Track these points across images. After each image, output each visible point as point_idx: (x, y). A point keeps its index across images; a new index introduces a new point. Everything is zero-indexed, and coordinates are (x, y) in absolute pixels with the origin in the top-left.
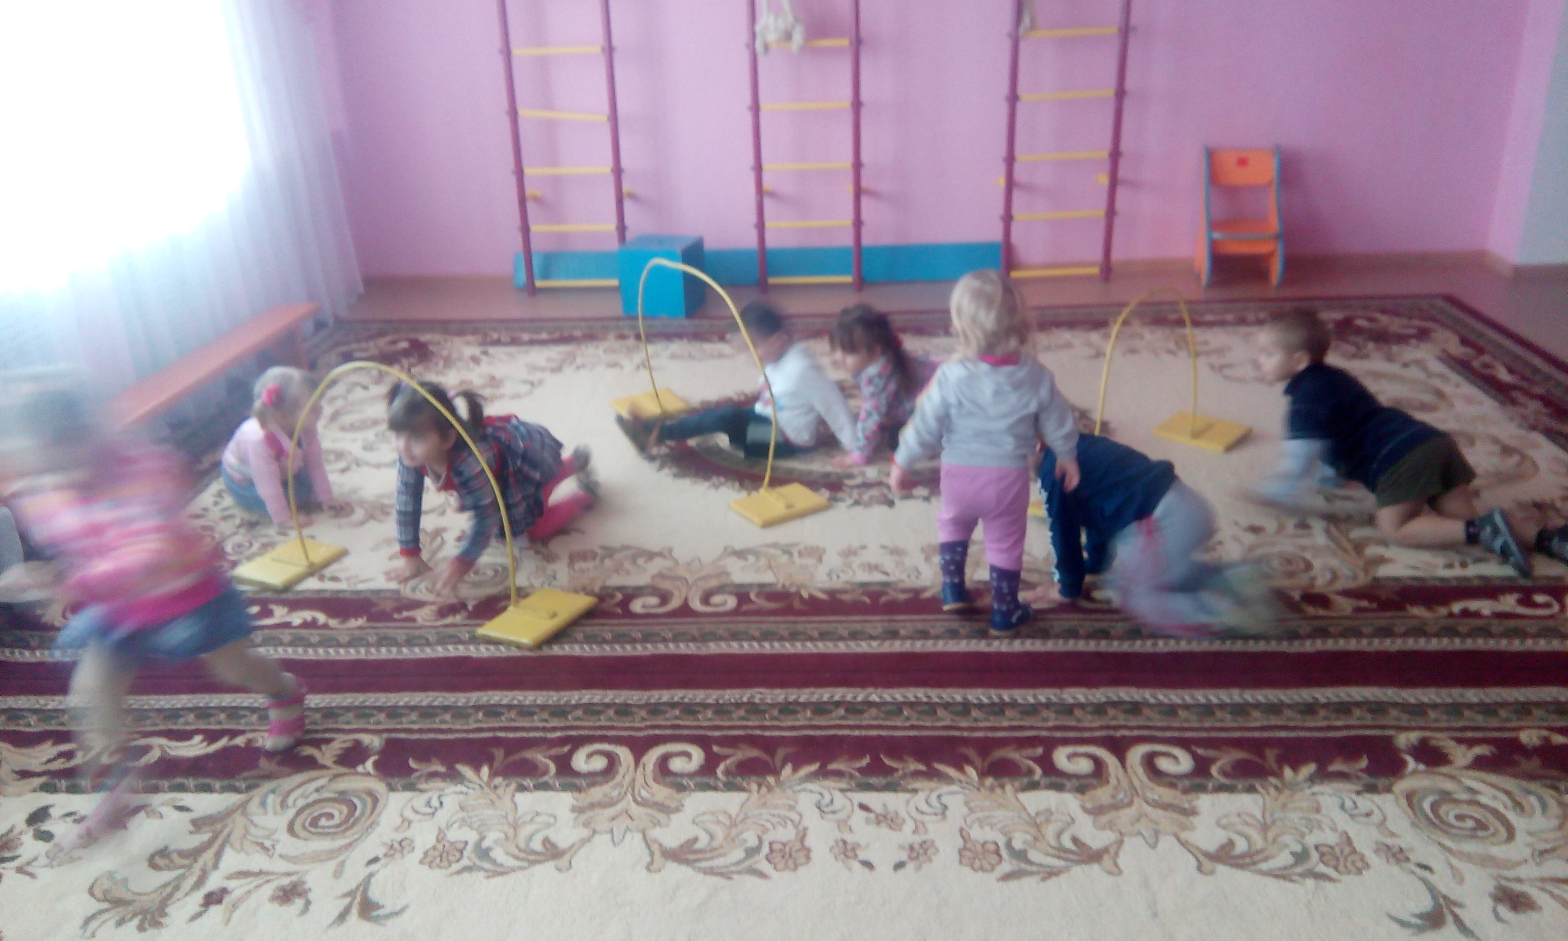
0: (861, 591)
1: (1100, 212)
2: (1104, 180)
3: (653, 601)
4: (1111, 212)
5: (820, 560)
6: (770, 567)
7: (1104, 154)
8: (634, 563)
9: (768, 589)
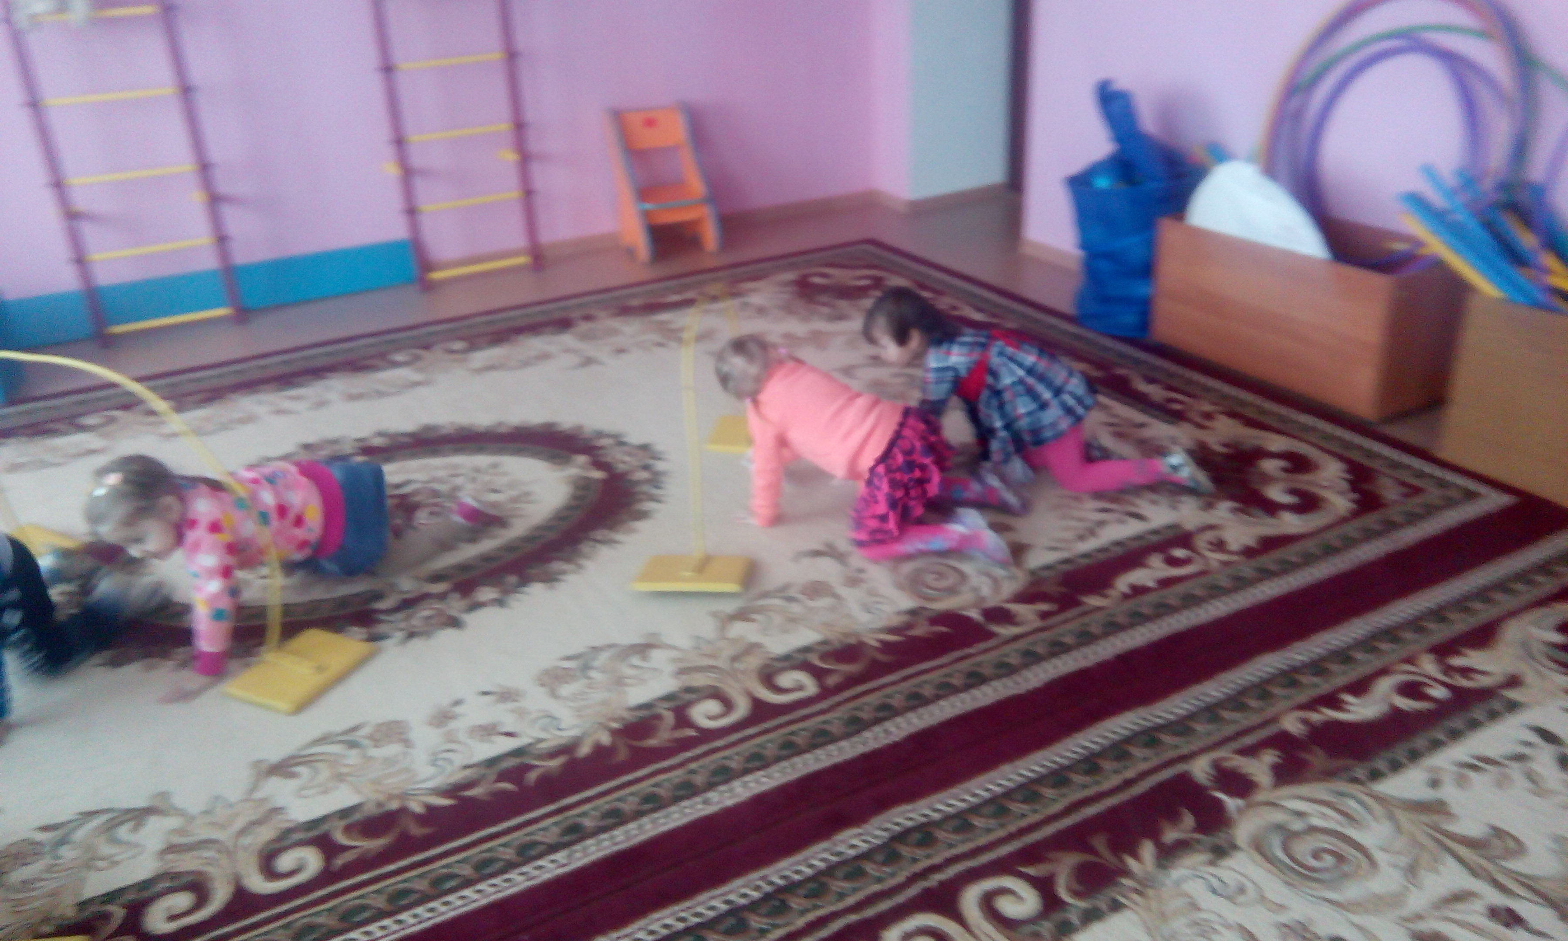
0: (492, 774)
1: (513, 194)
2: (510, 157)
3: (182, 900)
4: (528, 194)
5: (407, 743)
6: (340, 778)
7: (504, 127)
8: (115, 841)
9: (357, 817)
